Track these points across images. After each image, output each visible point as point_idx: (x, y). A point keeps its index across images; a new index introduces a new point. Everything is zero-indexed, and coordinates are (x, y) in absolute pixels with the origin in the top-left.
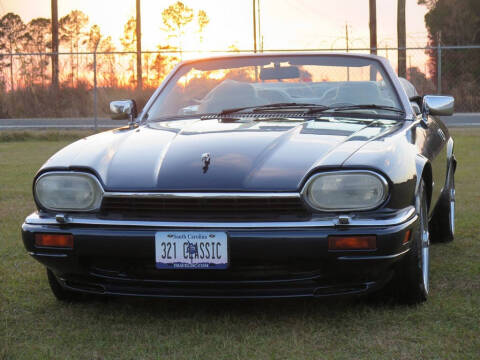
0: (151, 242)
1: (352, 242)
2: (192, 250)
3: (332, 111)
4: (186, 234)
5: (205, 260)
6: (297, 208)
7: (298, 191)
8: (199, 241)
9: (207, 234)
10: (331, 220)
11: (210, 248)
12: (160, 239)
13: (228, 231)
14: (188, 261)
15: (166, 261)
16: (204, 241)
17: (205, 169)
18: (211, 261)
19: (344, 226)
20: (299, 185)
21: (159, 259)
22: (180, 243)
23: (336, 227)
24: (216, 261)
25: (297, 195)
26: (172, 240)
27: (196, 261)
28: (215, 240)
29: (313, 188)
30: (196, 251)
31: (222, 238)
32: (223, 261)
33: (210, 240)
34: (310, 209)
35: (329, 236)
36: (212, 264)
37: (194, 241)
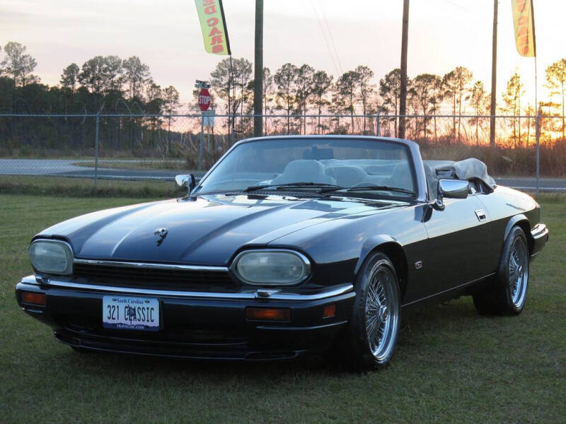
0: (99, 304)
1: (270, 314)
2: (131, 313)
3: (345, 191)
4: (127, 299)
5: (141, 323)
6: (229, 281)
7: (227, 265)
8: (137, 306)
9: (143, 300)
10: (253, 293)
11: (145, 312)
12: (107, 301)
13: (161, 299)
14: (128, 322)
15: (111, 321)
16: (141, 306)
17: (160, 242)
18: (146, 323)
19: (264, 299)
20: (227, 261)
21: (105, 319)
22: (122, 306)
23: (256, 299)
24: (150, 324)
25: (226, 269)
26: (116, 304)
27: (135, 323)
28: (149, 306)
29: (240, 265)
30: (135, 314)
31: (155, 304)
32: (156, 323)
33: (146, 305)
34: (240, 282)
35: (247, 307)
36: (147, 327)
37: (133, 306)
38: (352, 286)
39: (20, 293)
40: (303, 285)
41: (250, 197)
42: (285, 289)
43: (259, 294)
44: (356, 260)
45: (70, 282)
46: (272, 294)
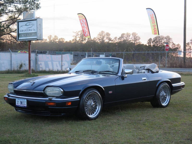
0: (15, 100)
1: (52, 104)
2: (21, 103)
4: (21, 99)
6: (44, 95)
7: (43, 91)
9: (23, 99)
11: (24, 103)
12: (17, 100)
13: (27, 99)
14: (21, 105)
15: (17, 105)
16: (23, 101)
17: (32, 85)
18: (24, 105)
19: (50, 100)
21: (16, 104)
22: (20, 101)
23: (48, 100)
27: (22, 105)
28: (25, 101)
31: (26, 101)
32: (26, 106)
33: (24, 101)
34: (47, 95)
35: (46, 102)
36: (24, 106)
37: (22, 101)
38: (79, 97)
40: (61, 97)
42: (57, 97)
43: (49, 98)
45: (13, 95)
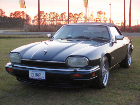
0: (28, 72)
1: (77, 75)
2: (37, 75)
4: (36, 71)
5: (40, 78)
6: (65, 66)
7: (65, 61)
8: (39, 73)
9: (41, 71)
10: (72, 69)
11: (41, 75)
13: (46, 71)
14: (36, 78)
15: (31, 77)
17: (45, 54)
18: (41, 78)
20: (65, 60)
21: (30, 77)
22: (35, 73)
24: (43, 78)
25: (64, 62)
26: (33, 72)
27: (38, 78)
28: (43, 73)
29: (68, 61)
30: (38, 75)
33: (41, 73)
34: (69, 66)
35: (71, 74)
36: (42, 79)
37: (38, 73)
38: (99, 66)
39: (7, 68)
40: (87, 67)
41: (67, 40)
42: (81, 68)
43: (74, 70)
44: (100, 59)
46: (78, 70)
